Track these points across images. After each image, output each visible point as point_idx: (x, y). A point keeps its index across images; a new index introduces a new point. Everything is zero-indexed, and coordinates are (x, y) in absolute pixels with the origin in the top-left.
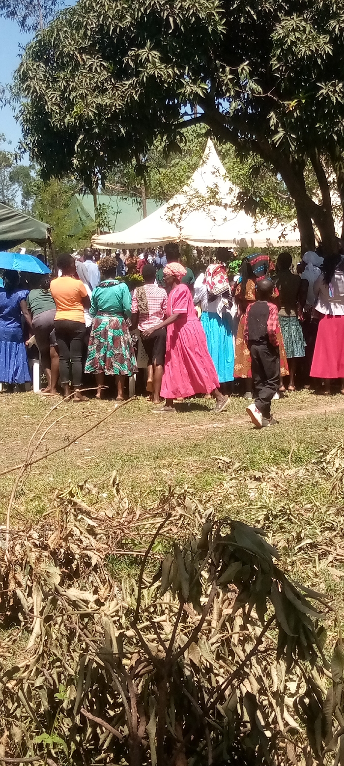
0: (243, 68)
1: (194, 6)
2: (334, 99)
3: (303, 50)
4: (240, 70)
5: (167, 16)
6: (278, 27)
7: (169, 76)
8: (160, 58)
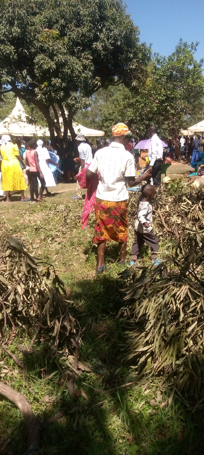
0: (24, 72)
1: (5, 48)
2: (57, 85)
3: (45, 67)
4: (23, 73)
6: (36, 58)
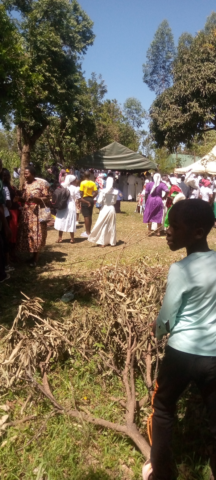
5: (203, 91)
7: (201, 112)
8: (199, 106)
